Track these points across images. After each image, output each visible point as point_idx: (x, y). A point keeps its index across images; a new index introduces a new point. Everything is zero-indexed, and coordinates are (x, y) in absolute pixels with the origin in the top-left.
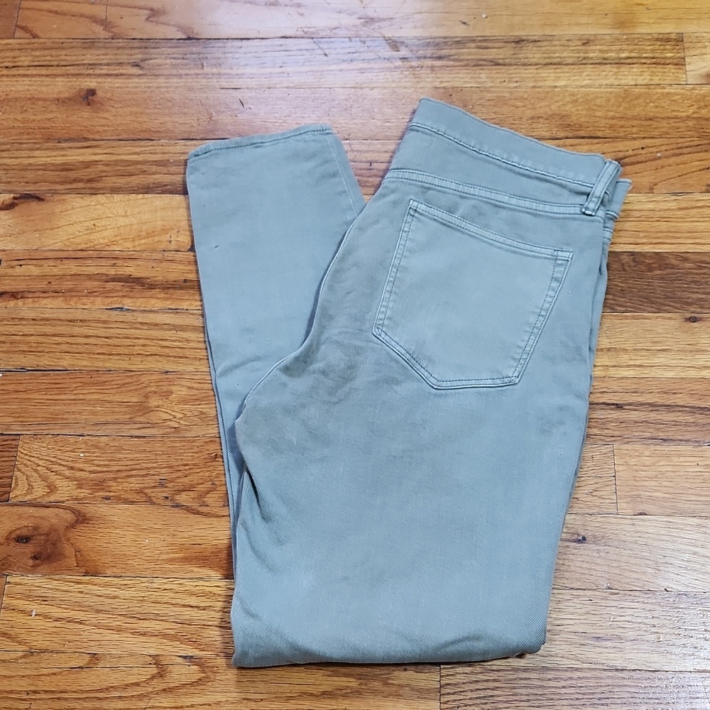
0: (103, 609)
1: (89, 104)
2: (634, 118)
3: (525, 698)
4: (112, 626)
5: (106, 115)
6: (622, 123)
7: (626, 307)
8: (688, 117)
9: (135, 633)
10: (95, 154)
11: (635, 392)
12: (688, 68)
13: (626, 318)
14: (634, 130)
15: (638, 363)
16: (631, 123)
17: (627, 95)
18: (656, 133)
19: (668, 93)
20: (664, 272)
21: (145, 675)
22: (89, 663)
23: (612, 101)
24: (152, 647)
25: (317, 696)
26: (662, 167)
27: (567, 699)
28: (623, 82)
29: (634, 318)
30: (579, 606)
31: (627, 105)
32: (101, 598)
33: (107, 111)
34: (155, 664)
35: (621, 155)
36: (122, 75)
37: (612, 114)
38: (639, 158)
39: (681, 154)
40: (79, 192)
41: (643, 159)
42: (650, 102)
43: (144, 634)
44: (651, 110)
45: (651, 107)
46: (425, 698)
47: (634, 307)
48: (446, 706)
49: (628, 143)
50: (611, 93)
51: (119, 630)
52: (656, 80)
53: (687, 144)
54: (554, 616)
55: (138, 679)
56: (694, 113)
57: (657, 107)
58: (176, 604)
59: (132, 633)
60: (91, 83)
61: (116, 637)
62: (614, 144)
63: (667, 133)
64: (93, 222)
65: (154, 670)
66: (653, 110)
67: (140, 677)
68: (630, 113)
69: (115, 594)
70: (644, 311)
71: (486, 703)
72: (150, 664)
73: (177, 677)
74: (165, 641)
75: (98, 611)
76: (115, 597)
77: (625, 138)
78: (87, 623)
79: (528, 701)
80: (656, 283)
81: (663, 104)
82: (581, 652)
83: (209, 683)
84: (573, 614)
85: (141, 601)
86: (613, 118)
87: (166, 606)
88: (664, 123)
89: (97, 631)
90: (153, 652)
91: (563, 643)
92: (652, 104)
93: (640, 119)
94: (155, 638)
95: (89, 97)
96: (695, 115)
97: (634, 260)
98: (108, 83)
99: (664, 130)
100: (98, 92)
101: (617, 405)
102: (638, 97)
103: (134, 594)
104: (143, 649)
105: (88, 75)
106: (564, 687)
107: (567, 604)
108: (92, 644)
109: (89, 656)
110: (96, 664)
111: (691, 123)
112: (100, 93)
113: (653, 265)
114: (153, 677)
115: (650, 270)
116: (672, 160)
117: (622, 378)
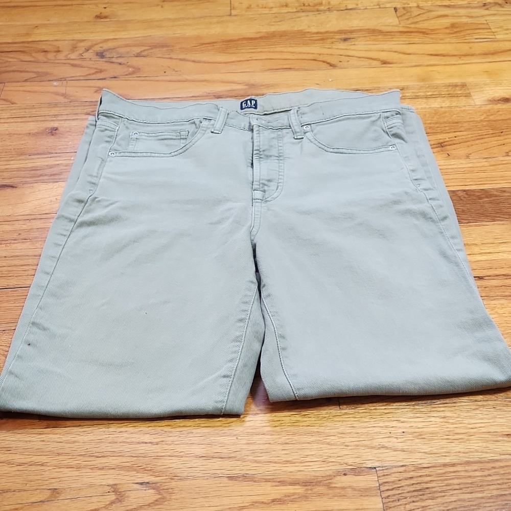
0: (63, 452)
1: (53, 135)
2: (445, 123)
3: (457, 487)
4: (72, 465)
5: (66, 140)
6: (437, 125)
7: (469, 220)
8: (481, 121)
9: (93, 468)
10: (57, 161)
11: (491, 269)
12: (474, 97)
13: (471, 226)
14: (447, 128)
15: (488, 251)
16: (443, 125)
17: (436, 112)
18: (462, 129)
19: (464, 110)
20: (491, 199)
21: (104, 502)
22: (51, 496)
23: (428, 116)
24: (111, 478)
25: (268, 504)
26: (472, 145)
27: (495, 484)
28: (432, 106)
29: (476, 226)
30: (485, 413)
31: (438, 117)
32: (61, 444)
33: (67, 138)
34: (113, 491)
35: (441, 141)
36: (77, 119)
37: (429, 122)
38: (455, 142)
39: (482, 138)
40: (44, 182)
41: (458, 142)
42: (454, 115)
43: (102, 469)
44: (455, 118)
45: (455, 117)
46: (367, 496)
47: (474, 220)
48: (387, 500)
49: (445, 135)
50: (425, 112)
51: (79, 468)
52: (454, 104)
53: (485, 133)
54: (466, 422)
55: (98, 506)
56: (485, 118)
57: (458, 117)
58: (132, 442)
59: (91, 469)
60: (55, 125)
61: (77, 473)
62: (435, 136)
63: (469, 129)
64: (55, 198)
65: (113, 497)
66: (457, 118)
67: (99, 504)
68: (441, 121)
69: (74, 439)
70: (483, 221)
71: (423, 495)
72: (109, 492)
73: (135, 500)
74: (122, 472)
75: (59, 454)
76: (74, 442)
77: (441, 132)
78: (48, 464)
79: (461, 489)
80: (487, 205)
81: (463, 115)
82: (497, 447)
83: (166, 503)
84: (482, 419)
85: (99, 442)
86: (430, 124)
87: (122, 444)
88: (466, 124)
89: (58, 470)
90: (111, 482)
91: (479, 441)
92: (455, 116)
93: (450, 123)
94: (113, 470)
95: (53, 131)
96: (486, 119)
97: (467, 194)
98: (67, 124)
99: (468, 127)
100: (59, 128)
101: (479, 277)
102: (445, 112)
103: (92, 438)
104: (102, 481)
105: (52, 120)
106: (490, 475)
107: (475, 412)
108: (53, 481)
109: (50, 491)
110: (56, 497)
111: (485, 123)
112: (61, 129)
113: (482, 196)
114: (112, 503)
115: (480, 198)
116: (477, 142)
117: (478, 261)
